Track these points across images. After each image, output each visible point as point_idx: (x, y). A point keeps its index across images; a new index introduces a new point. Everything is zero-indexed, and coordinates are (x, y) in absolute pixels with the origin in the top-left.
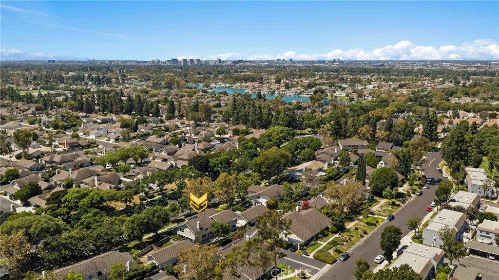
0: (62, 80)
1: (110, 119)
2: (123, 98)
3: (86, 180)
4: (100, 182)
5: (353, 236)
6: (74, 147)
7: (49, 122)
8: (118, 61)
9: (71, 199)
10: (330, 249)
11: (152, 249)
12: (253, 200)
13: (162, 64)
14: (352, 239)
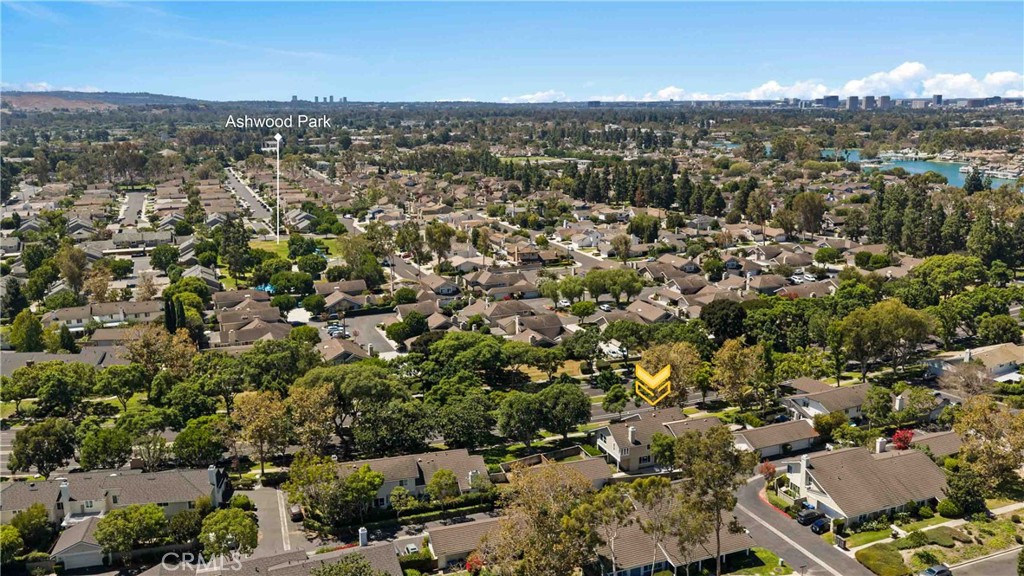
0: (586, 138)
1: (624, 215)
2: (675, 176)
3: (502, 322)
4: (523, 328)
5: (991, 534)
6: (528, 260)
7: (516, 213)
8: (713, 102)
9: (444, 347)
10: (907, 548)
11: (540, 462)
12: (796, 408)
13: (803, 108)
14: (987, 540)
